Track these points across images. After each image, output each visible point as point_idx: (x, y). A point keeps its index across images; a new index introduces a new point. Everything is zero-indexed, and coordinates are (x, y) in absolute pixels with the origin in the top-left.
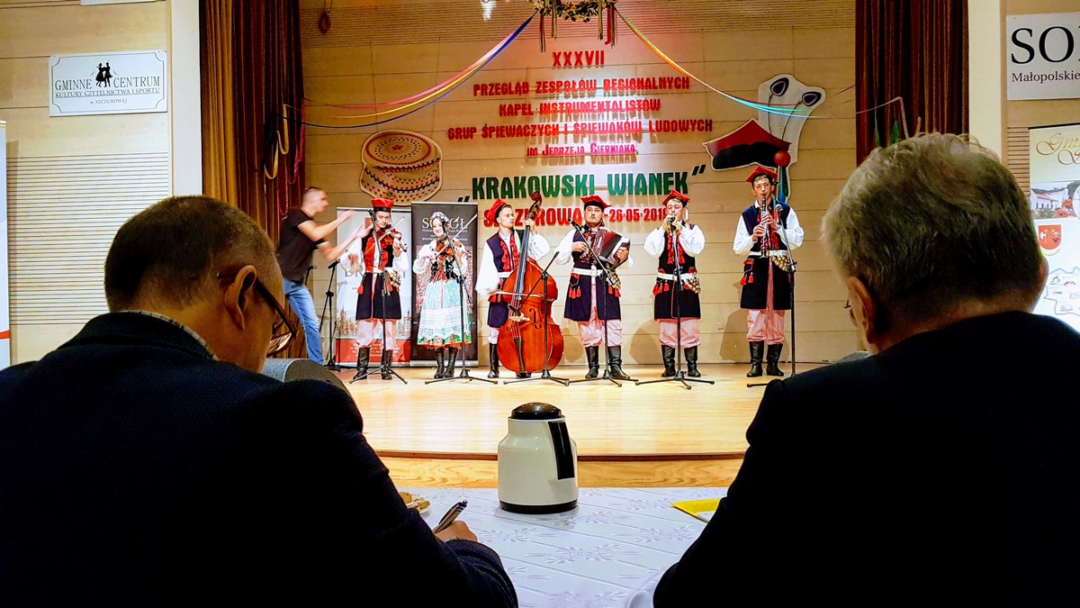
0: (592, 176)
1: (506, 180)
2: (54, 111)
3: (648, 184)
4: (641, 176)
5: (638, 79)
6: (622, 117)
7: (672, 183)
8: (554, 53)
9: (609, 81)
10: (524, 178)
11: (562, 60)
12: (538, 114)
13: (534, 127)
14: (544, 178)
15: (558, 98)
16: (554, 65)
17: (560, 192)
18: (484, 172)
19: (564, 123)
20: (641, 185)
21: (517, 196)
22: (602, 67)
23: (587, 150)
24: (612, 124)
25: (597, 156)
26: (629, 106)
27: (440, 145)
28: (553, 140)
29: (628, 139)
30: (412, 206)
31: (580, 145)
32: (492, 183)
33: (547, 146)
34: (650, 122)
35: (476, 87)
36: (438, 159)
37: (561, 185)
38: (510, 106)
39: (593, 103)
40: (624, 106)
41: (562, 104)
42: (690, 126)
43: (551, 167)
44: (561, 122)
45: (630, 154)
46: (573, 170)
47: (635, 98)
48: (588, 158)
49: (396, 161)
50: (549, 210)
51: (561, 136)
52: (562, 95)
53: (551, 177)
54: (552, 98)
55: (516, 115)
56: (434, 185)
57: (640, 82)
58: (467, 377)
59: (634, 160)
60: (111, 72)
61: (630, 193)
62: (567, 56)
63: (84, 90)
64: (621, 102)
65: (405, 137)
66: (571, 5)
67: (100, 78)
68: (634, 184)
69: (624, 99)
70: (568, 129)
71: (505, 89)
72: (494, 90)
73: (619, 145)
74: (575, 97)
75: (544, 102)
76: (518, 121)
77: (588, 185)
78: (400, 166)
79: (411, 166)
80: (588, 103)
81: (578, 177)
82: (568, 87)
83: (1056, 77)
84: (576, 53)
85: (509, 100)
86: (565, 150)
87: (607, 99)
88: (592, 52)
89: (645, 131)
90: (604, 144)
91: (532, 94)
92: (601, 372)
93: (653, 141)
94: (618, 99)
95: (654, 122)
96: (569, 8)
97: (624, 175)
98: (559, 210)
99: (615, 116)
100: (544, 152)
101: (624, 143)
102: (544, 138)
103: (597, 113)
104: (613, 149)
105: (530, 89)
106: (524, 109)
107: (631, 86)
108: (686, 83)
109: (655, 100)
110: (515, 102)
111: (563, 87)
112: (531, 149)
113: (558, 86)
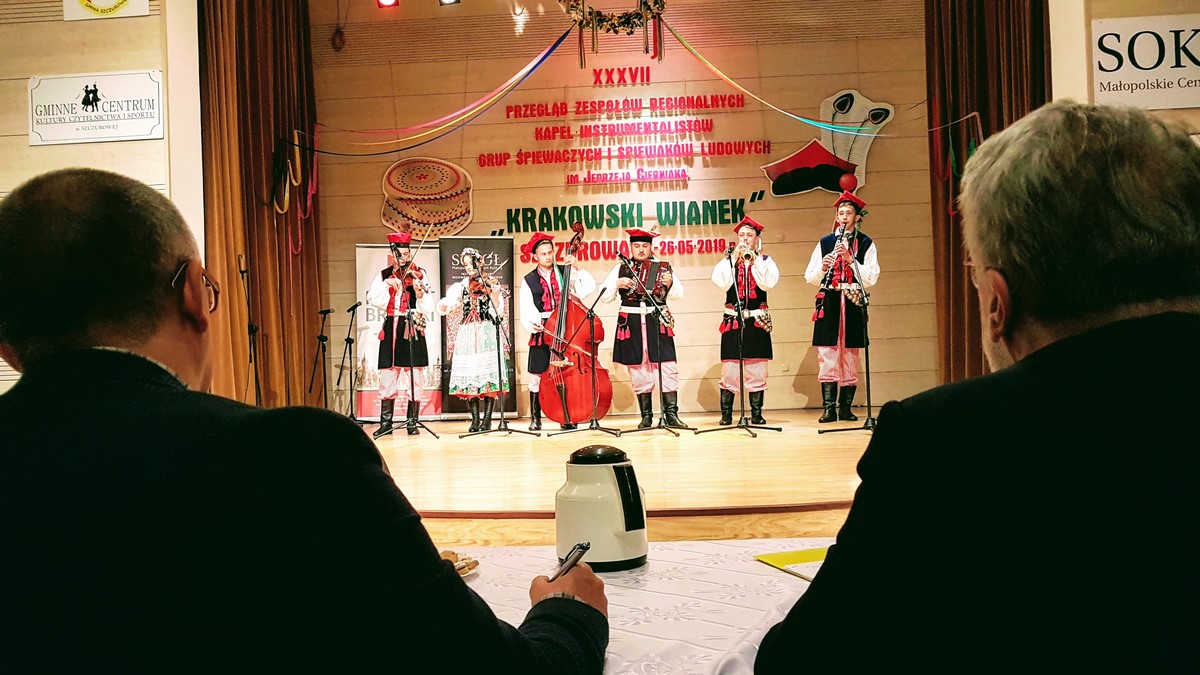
0: (639, 205)
1: (544, 211)
2: (34, 139)
3: (701, 212)
4: (693, 204)
5: (688, 98)
6: (671, 139)
7: (728, 211)
8: (595, 70)
9: (655, 100)
10: (564, 209)
11: (604, 78)
12: (578, 138)
13: (574, 151)
14: (586, 207)
15: (599, 119)
16: (595, 83)
17: (605, 222)
18: (519, 202)
19: (607, 146)
20: (694, 214)
21: (557, 229)
22: (648, 84)
23: (634, 176)
24: (661, 147)
25: (646, 182)
26: (679, 127)
27: (469, 172)
28: (596, 166)
30: (441, 241)
31: (625, 170)
32: (529, 215)
33: (589, 173)
34: (702, 144)
35: (509, 109)
36: (468, 189)
37: (606, 216)
38: (547, 129)
39: (639, 124)
40: (673, 127)
41: (604, 126)
42: (747, 149)
43: (593, 196)
44: (603, 145)
45: (682, 180)
46: (619, 199)
47: (685, 118)
48: (634, 186)
49: (422, 191)
50: (593, 243)
51: (604, 162)
52: (604, 116)
53: (594, 207)
54: (593, 119)
55: (554, 138)
56: (465, 218)
57: (690, 100)
58: (506, 429)
59: (686, 186)
60: (99, 95)
61: (682, 223)
62: (609, 73)
63: (67, 116)
64: (669, 123)
65: (430, 165)
66: (613, 16)
67: (86, 102)
68: (686, 213)
69: (673, 119)
70: (612, 154)
71: (542, 110)
72: (529, 112)
73: (669, 170)
74: (619, 118)
75: (584, 124)
76: (556, 145)
77: (635, 215)
78: (426, 197)
79: (438, 197)
80: (633, 125)
81: (624, 206)
82: (611, 108)
83: (1147, 85)
84: (619, 70)
85: (545, 123)
86: (609, 176)
87: (654, 119)
88: (637, 69)
89: (697, 155)
91: (571, 115)
92: (655, 421)
93: (706, 165)
94: (666, 119)
95: (706, 144)
96: (610, 20)
97: (675, 204)
98: (604, 243)
99: (663, 138)
100: (585, 179)
101: (674, 168)
102: (585, 164)
103: (643, 136)
104: (662, 174)
105: (569, 110)
106: (562, 132)
107: (680, 105)
108: (740, 101)
109: (707, 121)
110: (553, 124)
111: (605, 107)
112: (571, 176)
113: (599, 107)
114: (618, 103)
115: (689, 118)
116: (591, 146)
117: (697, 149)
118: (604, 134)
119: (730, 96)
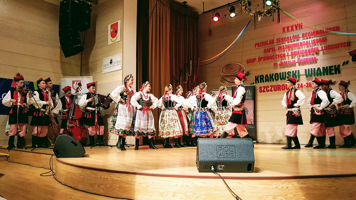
0: (299, 71)
1: (267, 75)
2: (103, 73)
3: (322, 71)
4: (319, 69)
5: (316, 31)
6: (311, 46)
7: (333, 70)
8: (283, 28)
9: (304, 34)
10: (273, 74)
11: (286, 30)
12: (278, 51)
13: (276, 55)
14: (280, 73)
15: (285, 43)
16: (283, 32)
17: (286, 78)
18: (259, 74)
19: (287, 53)
20: (319, 72)
21: (271, 81)
22: (302, 29)
23: (296, 61)
24: (306, 50)
25: (301, 63)
26: (313, 42)
27: (244, 66)
28: (284, 59)
29: (313, 55)
30: (232, 88)
31: (293, 59)
32: (262, 77)
34: (322, 47)
35: (256, 45)
36: (244, 71)
37: (287, 75)
38: (268, 49)
39: (298, 43)
41: (286, 46)
42: (340, 46)
43: (283, 69)
45: (315, 61)
46: (291, 69)
47: (315, 38)
48: (297, 64)
50: (282, 85)
51: (287, 57)
52: (287, 42)
53: (283, 73)
54: (282, 44)
55: (270, 52)
60: (112, 61)
61: (314, 75)
62: (288, 28)
63: (108, 66)
64: (309, 41)
65: (233, 65)
68: (316, 72)
70: (289, 54)
71: (264, 43)
72: (262, 45)
73: (309, 57)
74: (291, 42)
75: (279, 46)
76: (271, 54)
77: (297, 74)
78: (232, 75)
80: (296, 43)
81: (293, 71)
84: (291, 26)
85: (267, 47)
86: (288, 62)
87: (304, 41)
88: (297, 24)
89: (320, 51)
90: (303, 58)
93: (324, 54)
95: (324, 46)
97: (312, 69)
99: (307, 47)
100: (280, 64)
101: (311, 57)
102: (280, 59)
103: (300, 47)
104: (307, 59)
105: (274, 42)
106: (272, 50)
107: (313, 34)
108: (337, 29)
109: (324, 38)
110: (269, 47)
111: (286, 39)
112: (275, 63)
113: (284, 39)
114: (290, 37)
115: (317, 38)
116: (282, 52)
117: (320, 49)
118: (286, 48)
119: (333, 28)
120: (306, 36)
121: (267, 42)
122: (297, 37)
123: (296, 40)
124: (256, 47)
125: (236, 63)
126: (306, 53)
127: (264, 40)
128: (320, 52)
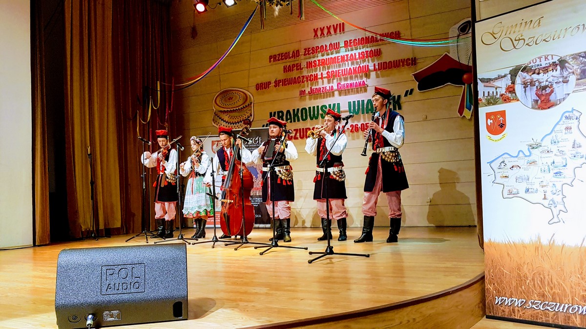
0: (339, 104)
1: (288, 112)
4: (369, 101)
6: (357, 63)
8: (314, 29)
9: (347, 41)
10: (298, 110)
11: (319, 33)
12: (305, 69)
13: (303, 77)
14: (310, 108)
15: (317, 57)
16: (315, 37)
17: (320, 116)
21: (294, 121)
22: (343, 33)
23: (335, 87)
24: (350, 69)
28: (315, 84)
29: (361, 77)
31: (331, 85)
32: (281, 114)
33: (311, 88)
34: (374, 64)
35: (271, 57)
36: (251, 103)
37: (320, 112)
38: (289, 66)
39: (338, 57)
41: (319, 60)
42: (401, 64)
43: (314, 101)
45: (363, 87)
46: (328, 102)
47: (362, 50)
48: (336, 93)
49: (230, 106)
52: (319, 55)
53: (314, 107)
54: (314, 57)
55: (293, 71)
56: (250, 119)
57: (367, 39)
59: (366, 91)
61: (363, 113)
62: (322, 30)
64: (355, 54)
65: (234, 92)
68: (365, 107)
69: (357, 52)
70: (324, 76)
72: (280, 58)
73: (355, 82)
74: (327, 55)
75: (308, 60)
76: (295, 74)
78: (232, 109)
79: (237, 108)
80: (335, 57)
82: (322, 49)
84: (327, 27)
85: (289, 62)
86: (322, 89)
87: (347, 53)
88: (337, 25)
89: (372, 71)
90: (346, 83)
91: (303, 57)
93: (377, 76)
94: (353, 52)
95: (377, 64)
97: (358, 102)
99: (352, 64)
100: (309, 92)
101: (358, 81)
102: (309, 83)
103: (341, 63)
104: (351, 85)
105: (300, 54)
106: (297, 67)
107: (361, 42)
108: (397, 35)
109: (377, 49)
110: (293, 63)
111: (319, 50)
112: (302, 91)
113: (317, 50)
114: (326, 46)
115: (367, 50)
116: (312, 72)
117: (371, 68)
118: (319, 65)
119: (391, 33)
120: (350, 46)
121: (289, 53)
122: (335, 47)
123: (334, 52)
124: (270, 62)
125: (238, 89)
126: (351, 73)
127: (283, 50)
128: (371, 73)
